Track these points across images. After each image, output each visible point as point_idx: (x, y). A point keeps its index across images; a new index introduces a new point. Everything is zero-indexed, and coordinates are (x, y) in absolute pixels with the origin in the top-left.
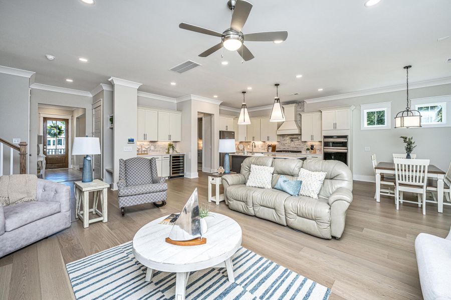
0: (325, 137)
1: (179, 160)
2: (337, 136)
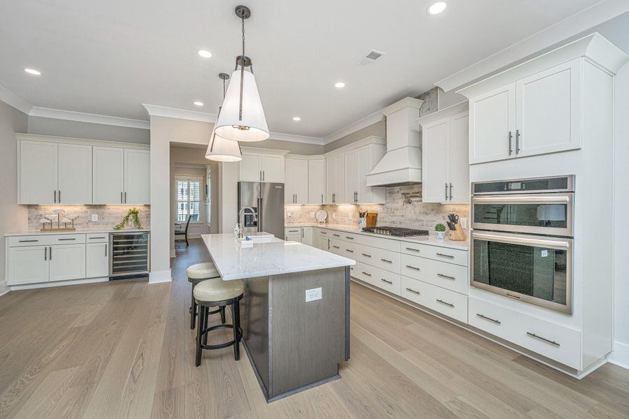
0: (479, 188)
1: (132, 243)
2: (522, 182)
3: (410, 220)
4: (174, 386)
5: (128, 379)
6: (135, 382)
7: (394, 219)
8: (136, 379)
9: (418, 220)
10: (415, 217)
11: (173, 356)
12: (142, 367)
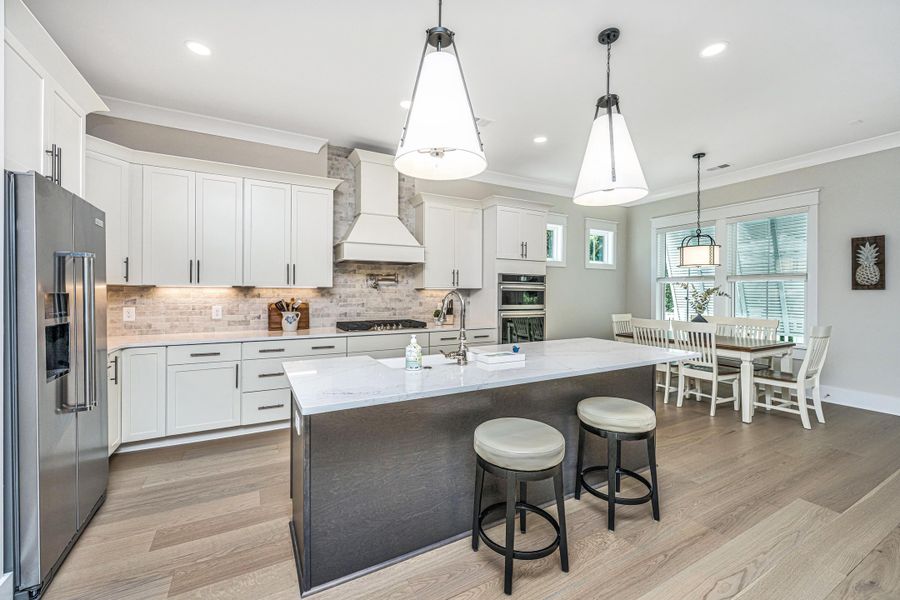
0: (504, 278)
2: (527, 276)
3: (378, 310)
4: (704, 529)
5: (751, 585)
6: (745, 570)
7: (347, 310)
8: (742, 574)
9: (388, 309)
10: (383, 305)
11: (662, 557)
12: (720, 583)
